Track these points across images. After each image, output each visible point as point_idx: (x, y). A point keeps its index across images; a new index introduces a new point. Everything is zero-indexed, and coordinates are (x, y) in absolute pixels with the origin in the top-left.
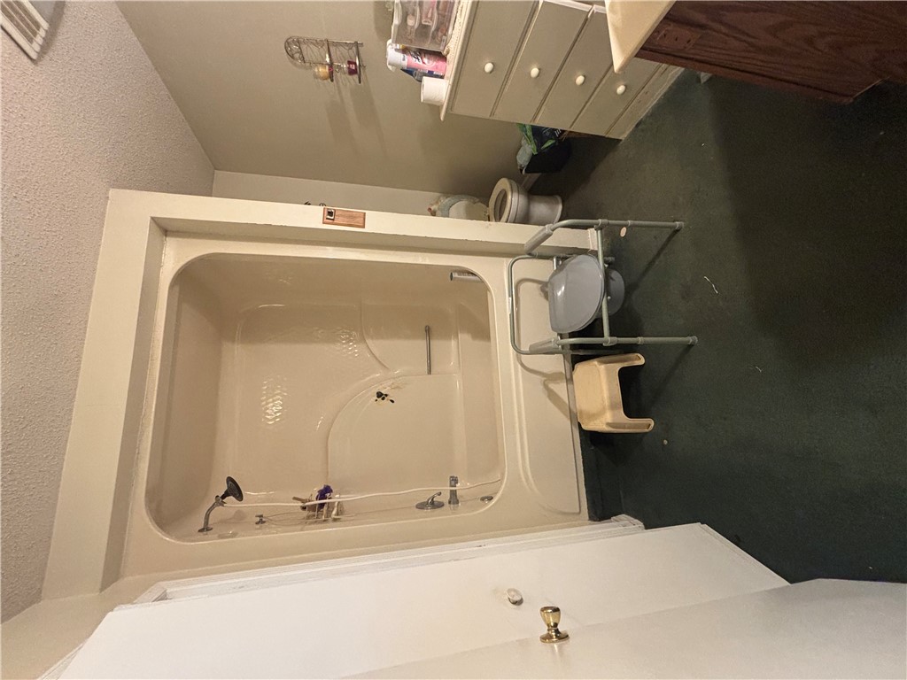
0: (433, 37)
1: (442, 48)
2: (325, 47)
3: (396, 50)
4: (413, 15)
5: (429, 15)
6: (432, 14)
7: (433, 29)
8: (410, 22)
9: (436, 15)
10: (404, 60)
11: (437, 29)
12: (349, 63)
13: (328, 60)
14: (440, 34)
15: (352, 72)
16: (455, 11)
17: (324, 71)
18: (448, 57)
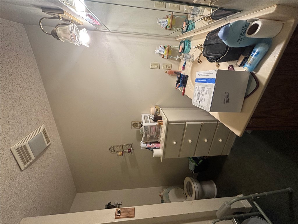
0: (155, 138)
1: (158, 140)
2: (122, 147)
3: (144, 143)
4: (148, 134)
5: (153, 133)
6: (154, 133)
7: (155, 136)
8: (148, 136)
9: (155, 133)
10: (146, 146)
11: (156, 136)
12: (129, 149)
13: (122, 150)
14: (157, 137)
15: (129, 152)
16: (161, 131)
17: (120, 153)
18: (160, 142)
